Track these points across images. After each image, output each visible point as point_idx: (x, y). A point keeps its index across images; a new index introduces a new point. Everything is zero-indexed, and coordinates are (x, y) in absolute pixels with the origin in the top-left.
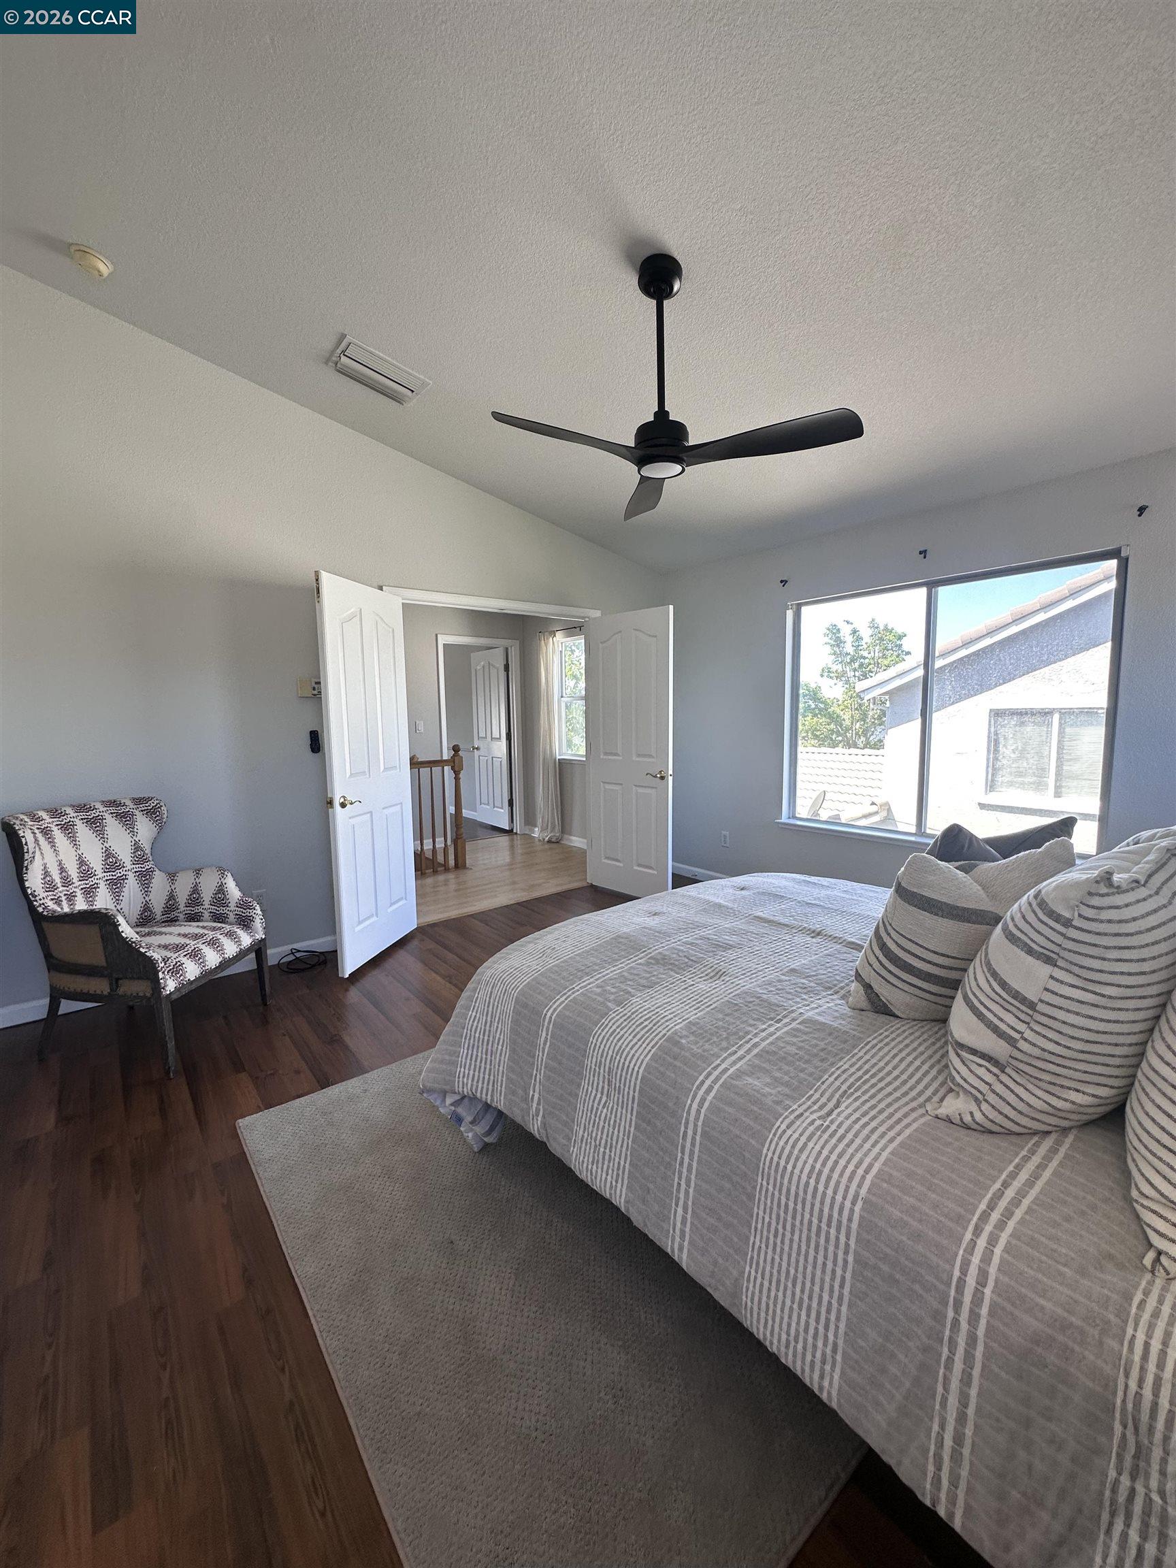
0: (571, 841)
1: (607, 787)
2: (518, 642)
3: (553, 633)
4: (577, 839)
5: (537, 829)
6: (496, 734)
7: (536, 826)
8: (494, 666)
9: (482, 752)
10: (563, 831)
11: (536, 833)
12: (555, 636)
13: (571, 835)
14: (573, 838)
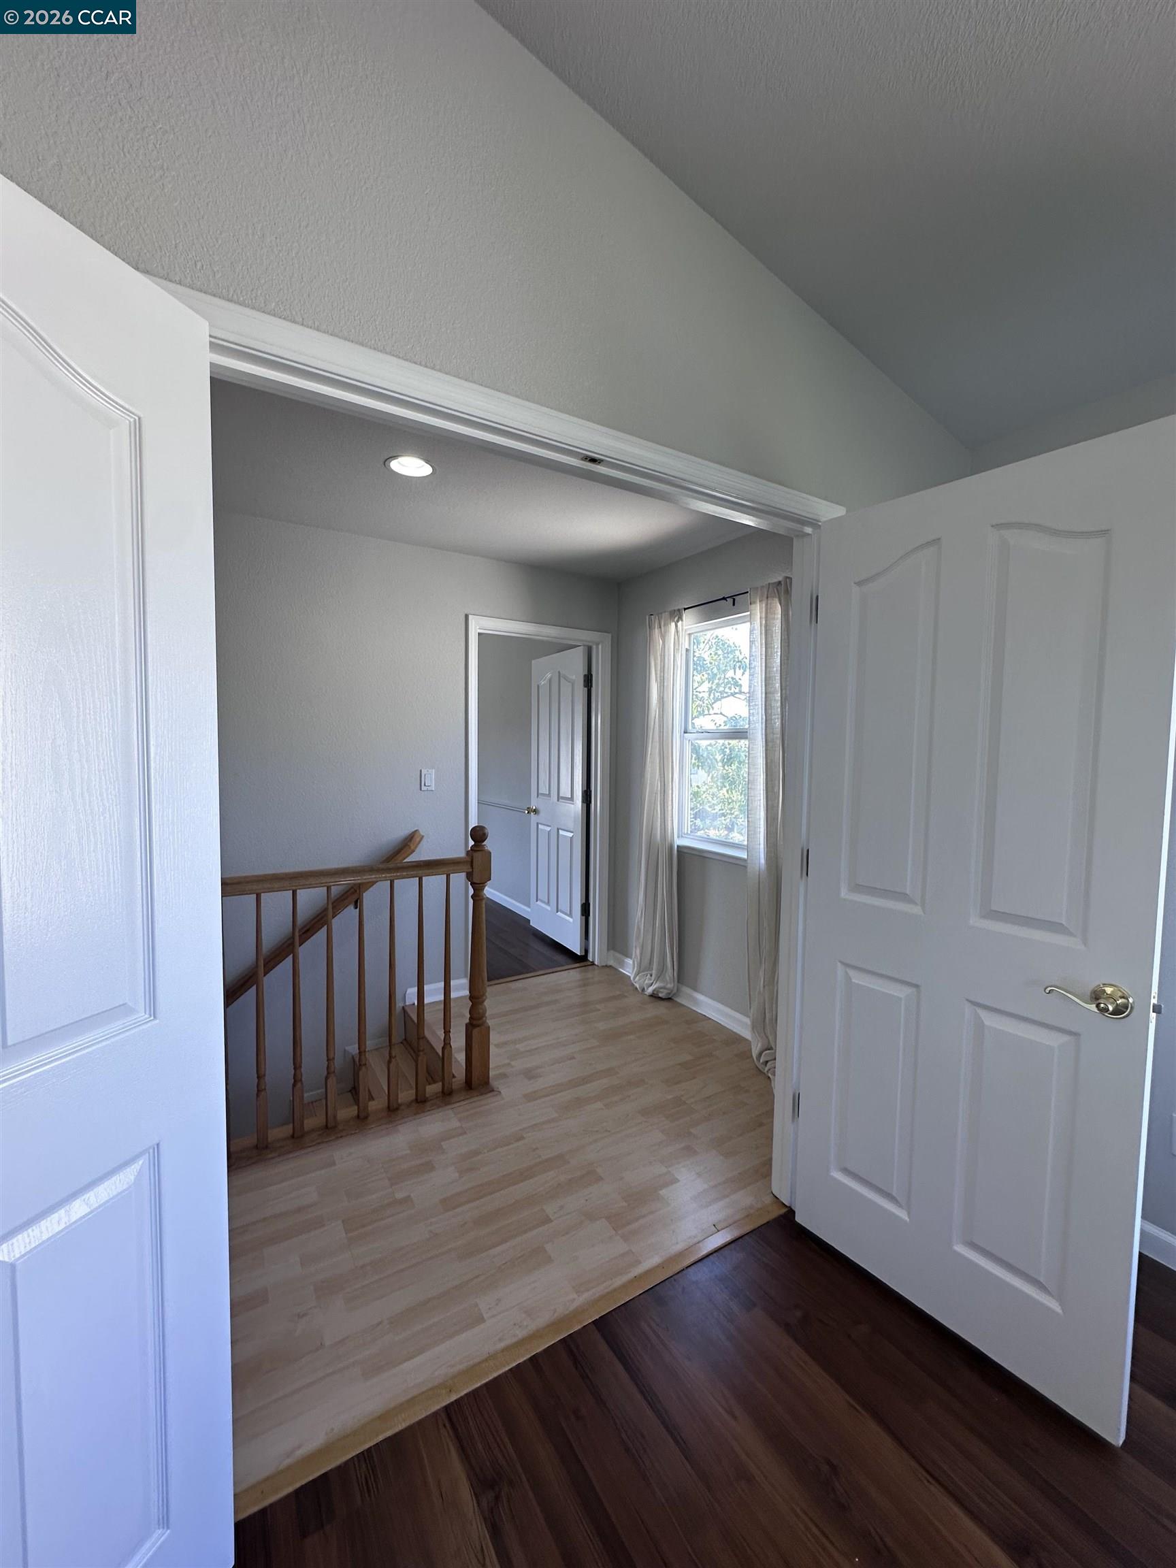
0: (695, 1001)
1: (858, 979)
2: (607, 638)
3: (677, 615)
4: (709, 1001)
5: (630, 961)
6: (565, 792)
7: (628, 955)
8: (565, 678)
9: (542, 817)
10: (681, 978)
11: (629, 968)
12: (680, 618)
13: (695, 989)
14: (700, 997)
